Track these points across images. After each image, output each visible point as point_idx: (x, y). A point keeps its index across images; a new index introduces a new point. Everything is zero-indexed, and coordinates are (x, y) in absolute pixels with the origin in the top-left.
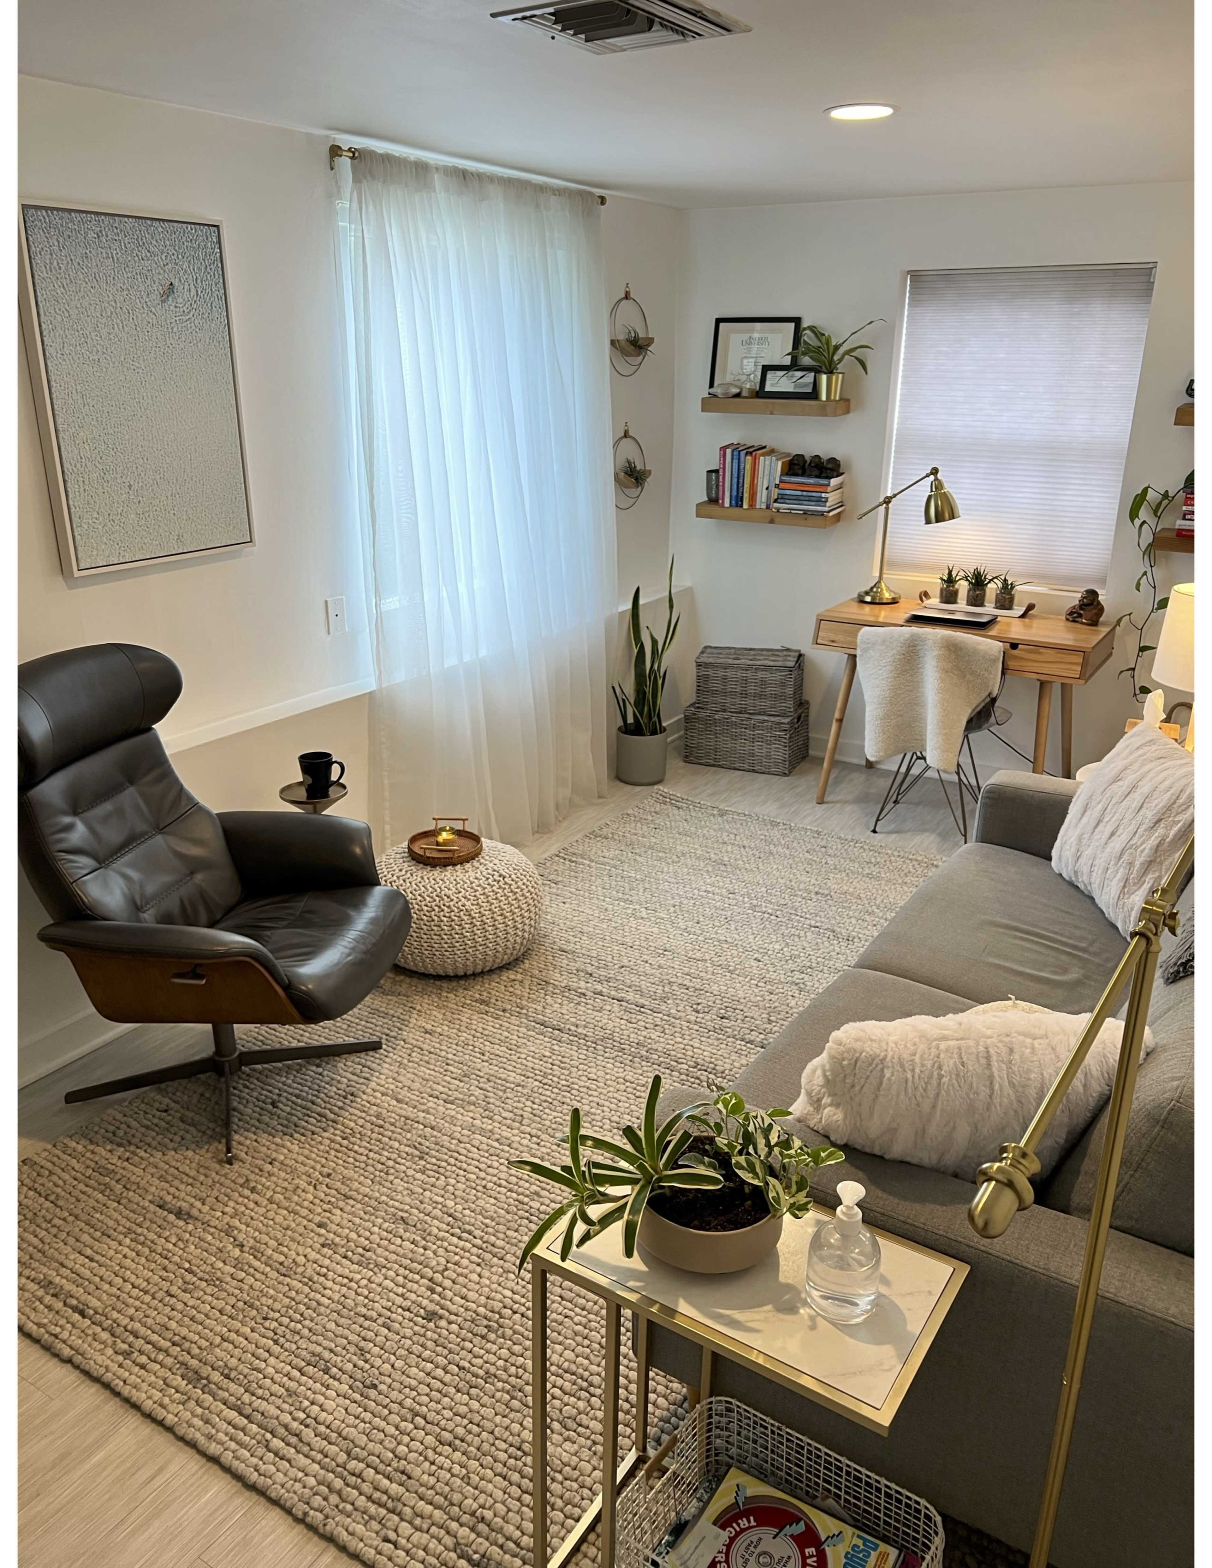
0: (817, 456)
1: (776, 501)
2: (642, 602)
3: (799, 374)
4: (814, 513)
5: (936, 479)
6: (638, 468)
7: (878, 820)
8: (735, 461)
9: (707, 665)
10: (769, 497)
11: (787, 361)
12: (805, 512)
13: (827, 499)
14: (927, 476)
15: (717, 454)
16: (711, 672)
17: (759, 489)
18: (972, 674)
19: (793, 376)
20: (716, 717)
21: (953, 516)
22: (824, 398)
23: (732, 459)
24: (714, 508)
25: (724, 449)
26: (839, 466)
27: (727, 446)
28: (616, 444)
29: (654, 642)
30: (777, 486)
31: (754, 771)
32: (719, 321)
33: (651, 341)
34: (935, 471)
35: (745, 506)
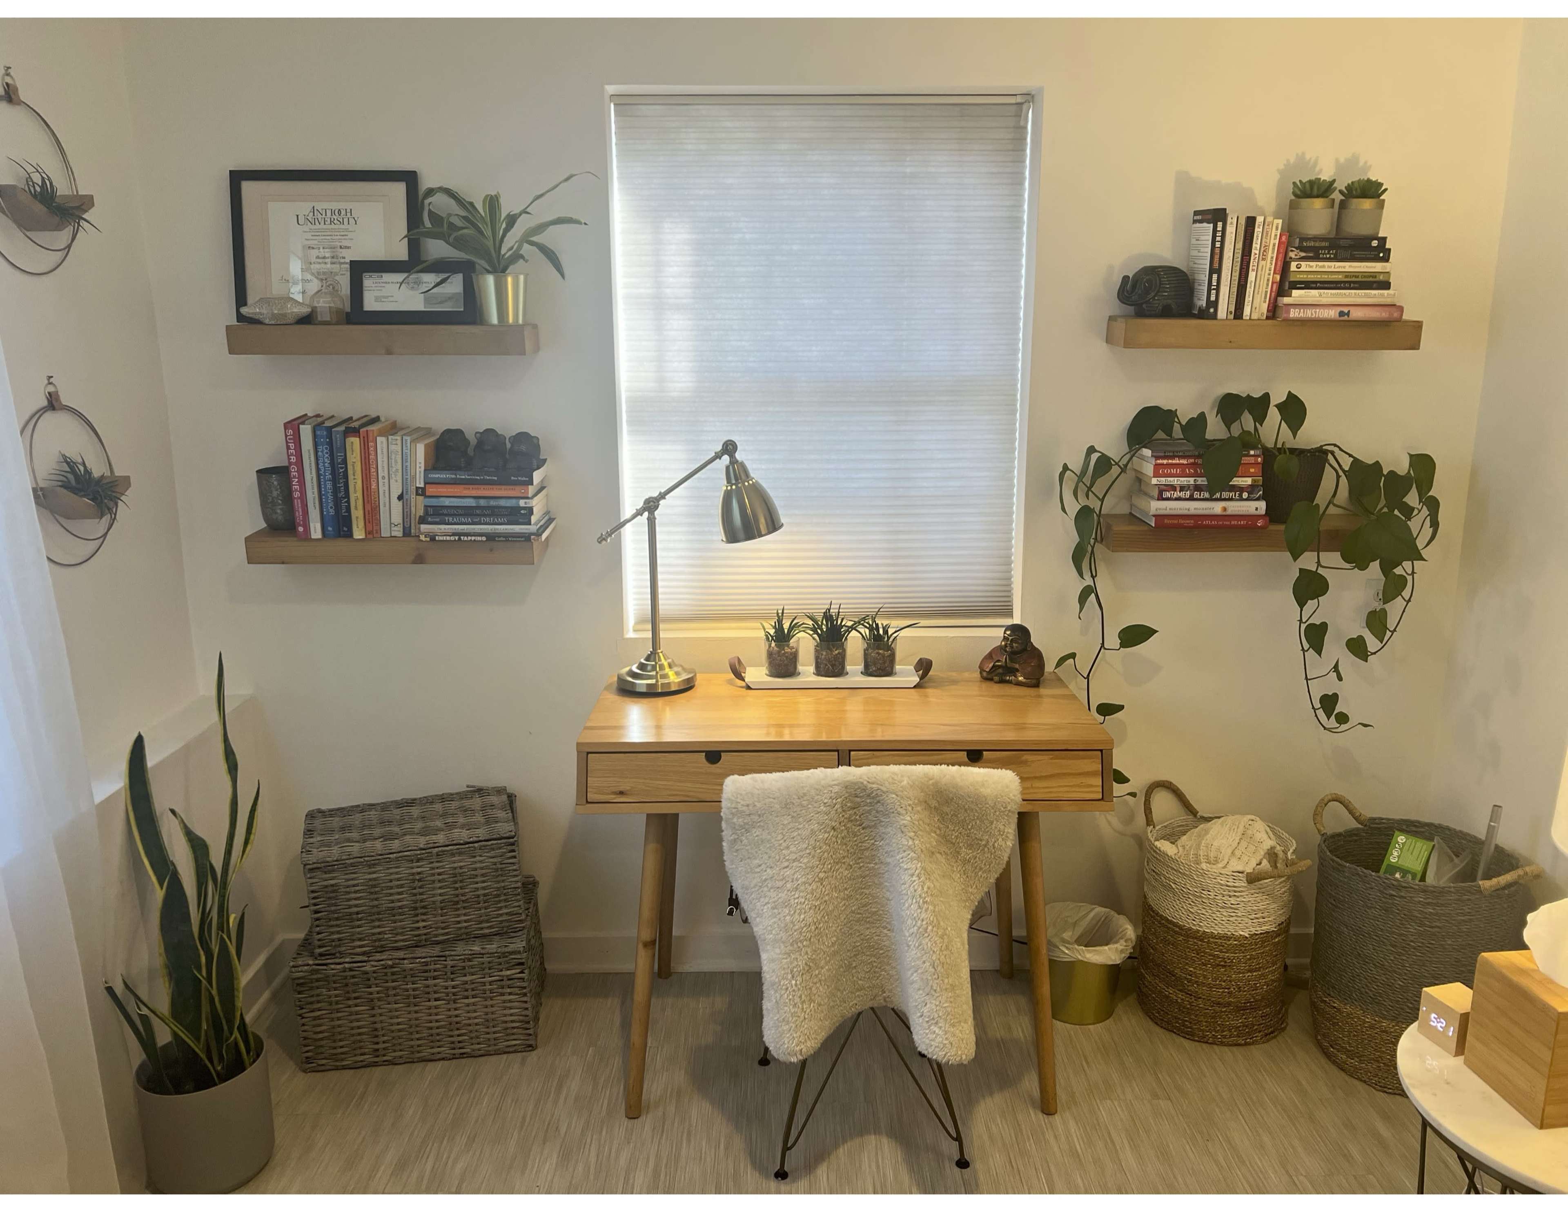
0: (489, 431)
1: (422, 520)
2: (151, 760)
3: (430, 279)
4: (508, 537)
5: (733, 461)
6: (96, 474)
7: (786, 1149)
8: (324, 450)
9: (326, 867)
10: (406, 514)
11: (401, 253)
12: (491, 537)
13: (530, 510)
14: (718, 456)
15: (278, 437)
16: (339, 879)
17: (383, 500)
18: (970, 846)
19: (418, 283)
20: (368, 968)
21: (774, 526)
22: (494, 320)
23: (316, 445)
24: (287, 545)
25: (293, 426)
26: (537, 447)
27: (303, 419)
28: (30, 424)
29: (198, 846)
30: (421, 492)
31: (462, 1056)
32: (237, 178)
33: (87, 203)
34: (729, 448)
35: (359, 533)
